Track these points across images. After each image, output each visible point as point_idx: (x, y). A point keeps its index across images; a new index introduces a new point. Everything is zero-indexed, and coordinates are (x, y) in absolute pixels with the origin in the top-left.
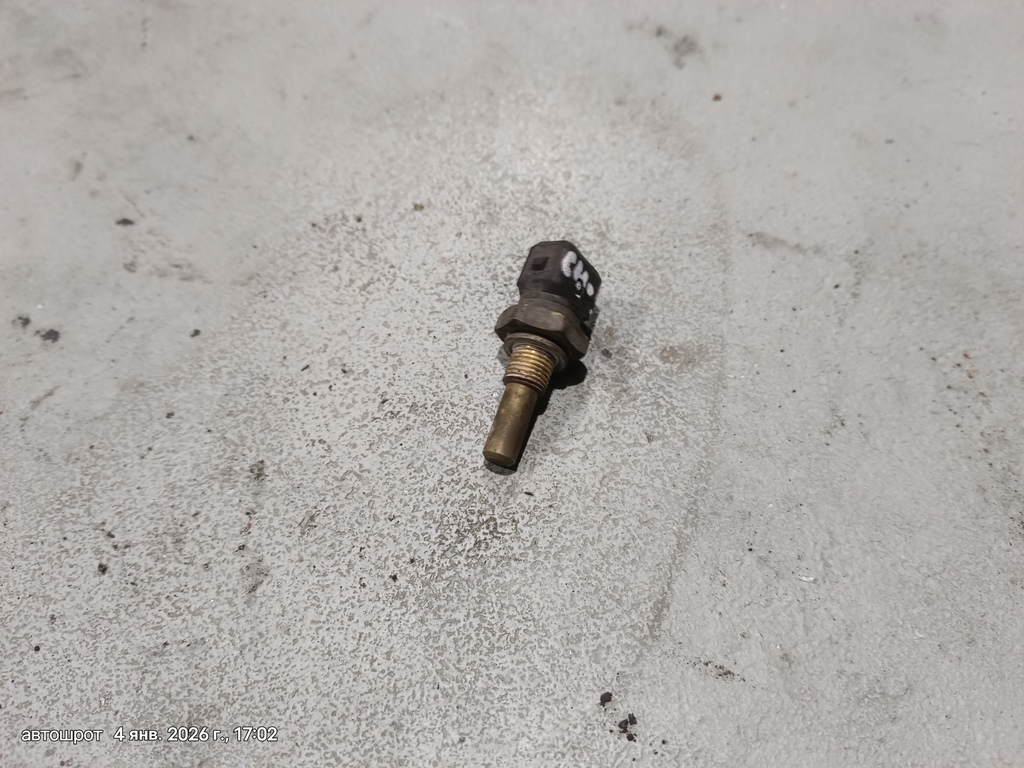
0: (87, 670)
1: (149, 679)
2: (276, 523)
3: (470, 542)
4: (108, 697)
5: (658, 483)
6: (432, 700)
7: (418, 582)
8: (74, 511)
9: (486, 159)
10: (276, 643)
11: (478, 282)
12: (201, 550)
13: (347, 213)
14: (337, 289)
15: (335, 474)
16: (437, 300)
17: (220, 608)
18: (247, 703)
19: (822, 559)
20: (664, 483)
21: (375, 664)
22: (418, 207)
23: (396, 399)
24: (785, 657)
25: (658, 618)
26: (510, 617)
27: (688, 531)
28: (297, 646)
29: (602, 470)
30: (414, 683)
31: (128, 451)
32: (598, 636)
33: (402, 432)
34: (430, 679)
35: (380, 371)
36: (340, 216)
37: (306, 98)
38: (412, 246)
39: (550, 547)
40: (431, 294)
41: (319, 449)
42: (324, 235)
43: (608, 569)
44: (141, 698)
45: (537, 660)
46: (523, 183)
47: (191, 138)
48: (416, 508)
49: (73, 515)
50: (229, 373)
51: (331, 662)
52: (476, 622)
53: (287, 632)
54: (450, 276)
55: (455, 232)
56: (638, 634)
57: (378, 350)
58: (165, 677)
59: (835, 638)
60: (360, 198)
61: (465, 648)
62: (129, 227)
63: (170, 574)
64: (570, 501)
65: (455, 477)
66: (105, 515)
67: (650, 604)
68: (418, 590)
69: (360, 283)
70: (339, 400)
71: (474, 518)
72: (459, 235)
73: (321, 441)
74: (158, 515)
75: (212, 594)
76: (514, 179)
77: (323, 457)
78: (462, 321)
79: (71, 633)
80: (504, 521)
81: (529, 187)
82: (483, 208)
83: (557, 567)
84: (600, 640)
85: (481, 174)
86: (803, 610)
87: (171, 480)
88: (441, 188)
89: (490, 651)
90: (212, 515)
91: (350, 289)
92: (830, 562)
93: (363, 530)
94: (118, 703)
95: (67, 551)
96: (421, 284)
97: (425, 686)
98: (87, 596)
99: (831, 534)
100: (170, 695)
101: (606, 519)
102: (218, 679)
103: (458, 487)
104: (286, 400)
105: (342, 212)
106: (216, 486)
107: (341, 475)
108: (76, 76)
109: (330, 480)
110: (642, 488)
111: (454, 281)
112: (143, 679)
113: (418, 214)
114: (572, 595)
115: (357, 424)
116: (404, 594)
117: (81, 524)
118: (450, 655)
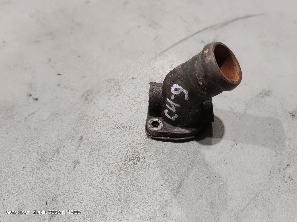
0: (30, 181)
1: (45, 185)
2: (83, 151)
3: (132, 162)
4: (34, 189)
5: (184, 154)
6: (115, 201)
7: (117, 171)
8: (34, 142)
9: (152, 68)
10: (78, 181)
11: (145, 98)
12: (64, 156)
13: (115, 78)
14: (109, 96)
15: (100, 141)
16: (134, 101)
17: (66, 170)
18: (68, 195)
19: (226, 179)
20: (186, 154)
21: (102, 190)
22: (133, 78)
23: (119, 124)
24: (212, 203)
25: (179, 188)
26: (139, 183)
27: (190, 167)
28: (83, 183)
29: (170, 148)
30: (112, 196)
31: (50, 129)
32: (162, 190)
33: (119, 133)
34: (116, 195)
35: (116, 117)
36: (113, 79)
37: (109, 50)
38: (130, 88)
39: (153, 166)
40: (133, 100)
41: (98, 134)
42: (108, 83)
43: (167, 174)
44: (42, 190)
45: (145, 195)
46: (161, 75)
47: (79, 56)
48: (120, 152)
49: (33, 143)
50: (79, 113)
51: (91, 188)
52: (130, 183)
53: (82, 179)
54: (138, 96)
55: (141, 85)
56: (173, 192)
57: (117, 112)
58: (49, 186)
59: (226, 200)
60: (119, 75)
61: (126, 189)
62: (60, 76)
63: (55, 161)
64: (160, 155)
65: (131, 145)
66: (41, 144)
67: (177, 184)
68: (117, 172)
69: (115, 95)
70: (105, 123)
71: (134, 156)
72: (142, 86)
73: (98, 132)
74: (54, 146)
75: (64, 167)
76: (159, 74)
77: (98, 136)
78: (140, 107)
79: (28, 172)
80: (142, 158)
81: (162, 76)
82: (150, 80)
83: (154, 171)
84: (162, 192)
85: (150, 72)
86: (219, 191)
87: (59, 138)
88: (140, 74)
89: (133, 190)
90: (68, 147)
91: (112, 96)
92: (228, 180)
93: (105, 156)
94: (36, 191)
95: (30, 152)
96: (131, 97)
97: (114, 197)
98: (33, 163)
99: (229, 172)
100: (49, 190)
101: (169, 161)
102: (62, 188)
103: (131, 148)
104: (92, 121)
105: (114, 78)
106: (70, 141)
107: (102, 141)
108: (53, 39)
109: (99, 142)
110: (180, 154)
111: (139, 97)
112: (43, 186)
113: (133, 80)
114: (157, 179)
115: (108, 129)
116: (113, 173)
117: (35, 145)
118: (122, 190)
